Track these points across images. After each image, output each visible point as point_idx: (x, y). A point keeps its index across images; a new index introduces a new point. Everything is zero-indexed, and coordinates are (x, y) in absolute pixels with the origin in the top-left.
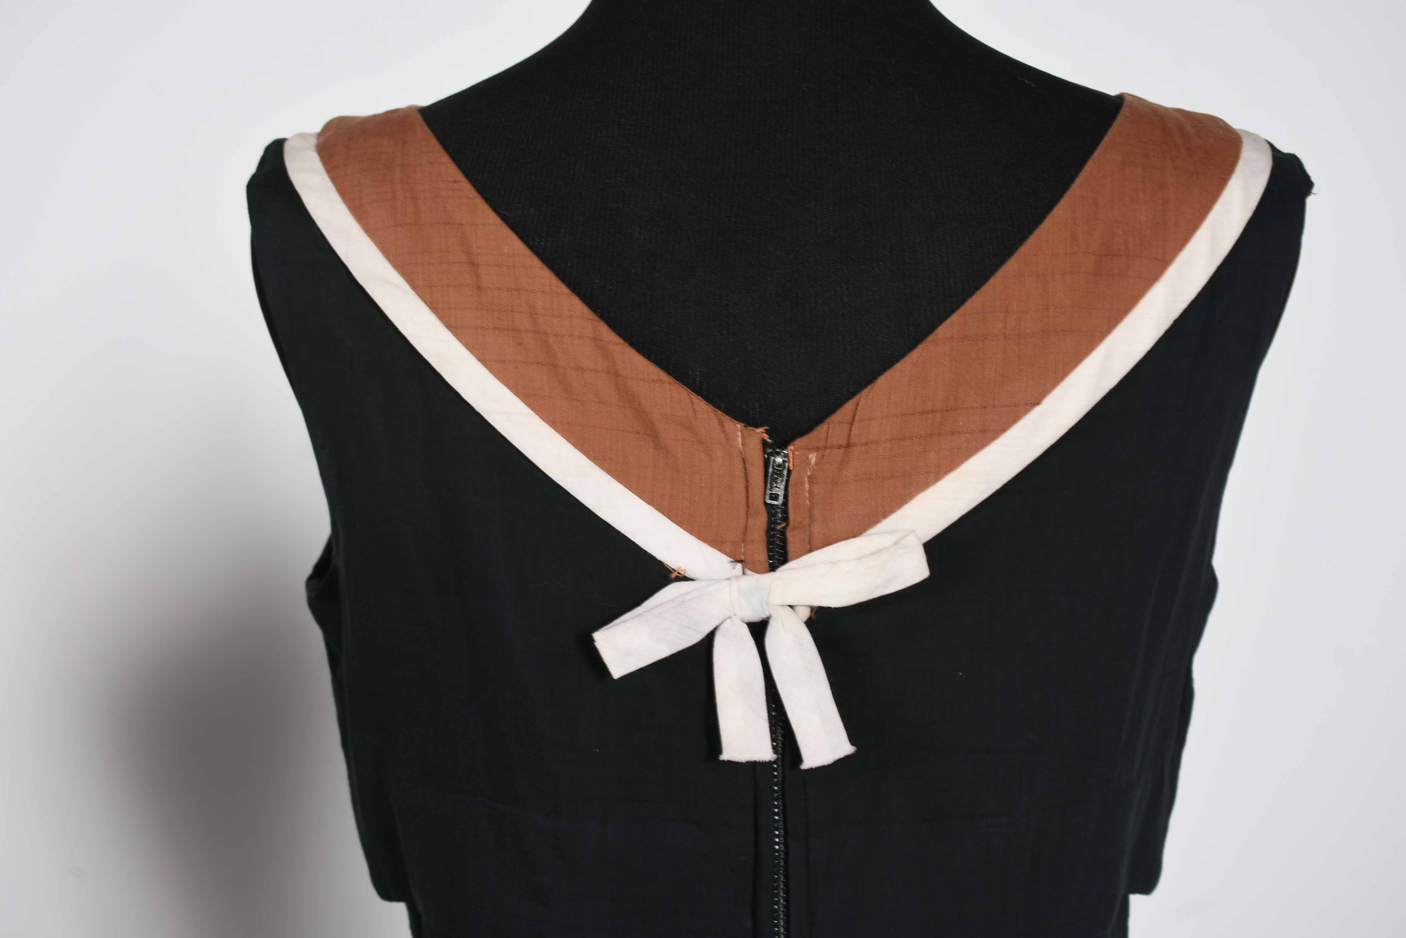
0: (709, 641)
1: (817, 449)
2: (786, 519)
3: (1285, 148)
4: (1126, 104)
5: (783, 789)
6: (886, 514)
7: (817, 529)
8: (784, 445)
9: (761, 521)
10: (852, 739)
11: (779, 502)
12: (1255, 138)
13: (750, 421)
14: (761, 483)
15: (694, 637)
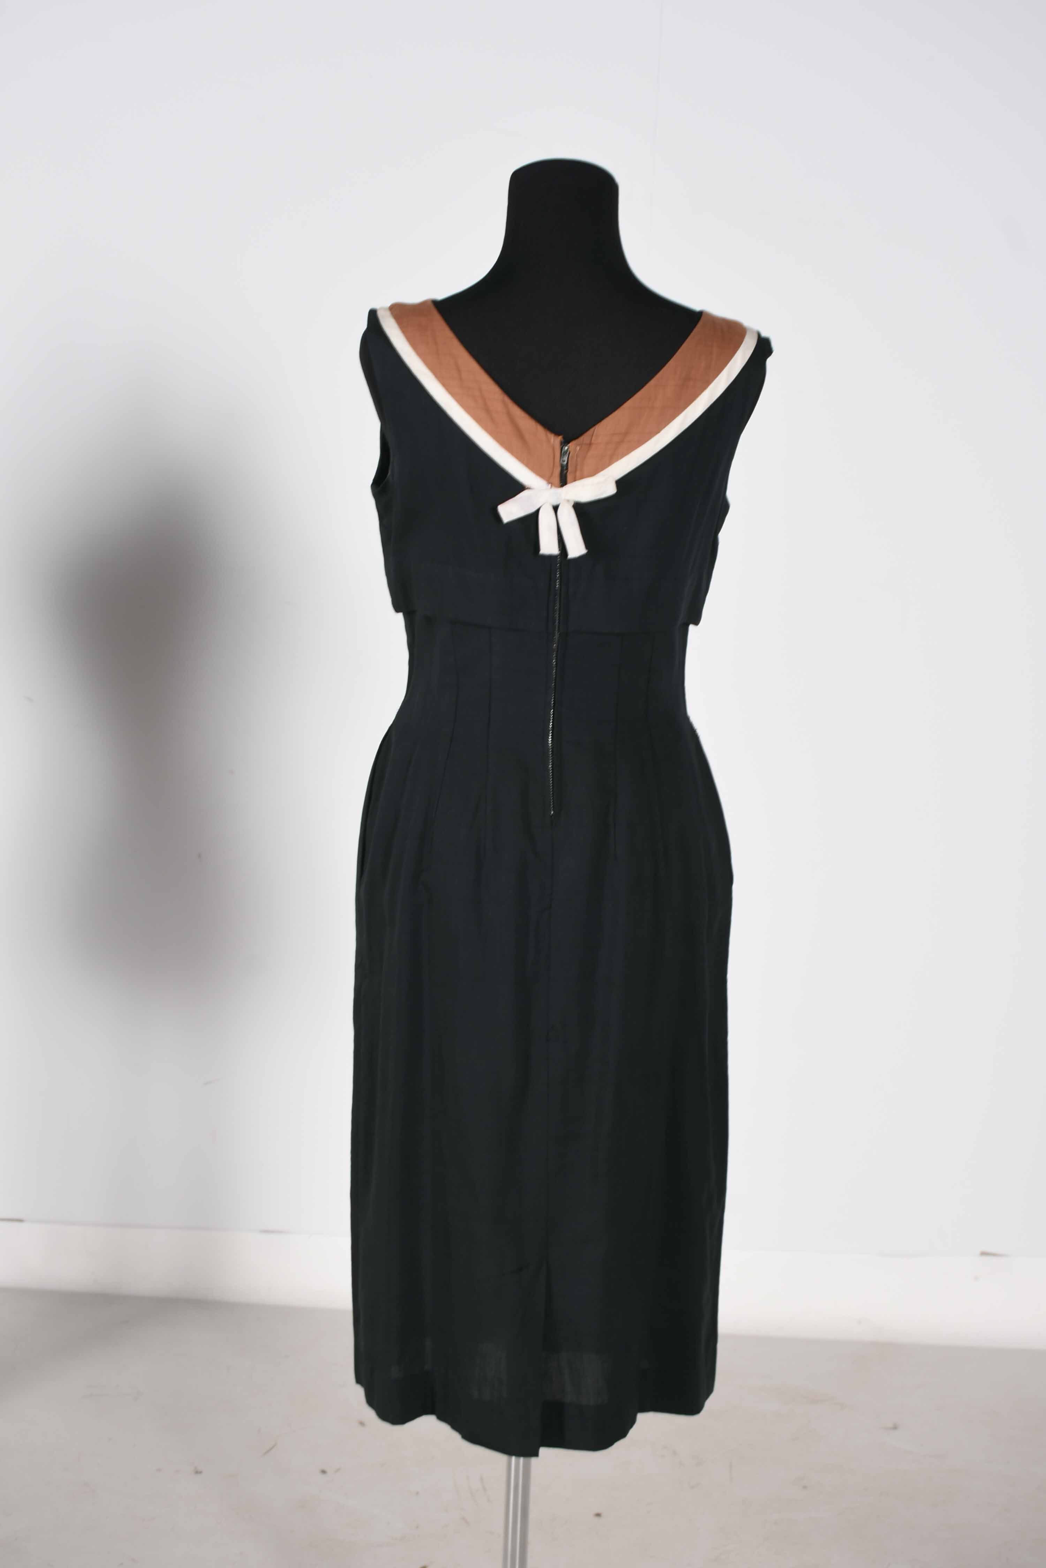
0: (538, 511)
1: (579, 445)
2: (567, 469)
3: (764, 334)
4: (703, 314)
5: (560, 565)
6: (603, 469)
7: (578, 473)
8: (569, 443)
9: (558, 470)
10: (587, 547)
11: (565, 463)
12: (752, 330)
13: (557, 433)
14: (559, 458)
15: (532, 510)
